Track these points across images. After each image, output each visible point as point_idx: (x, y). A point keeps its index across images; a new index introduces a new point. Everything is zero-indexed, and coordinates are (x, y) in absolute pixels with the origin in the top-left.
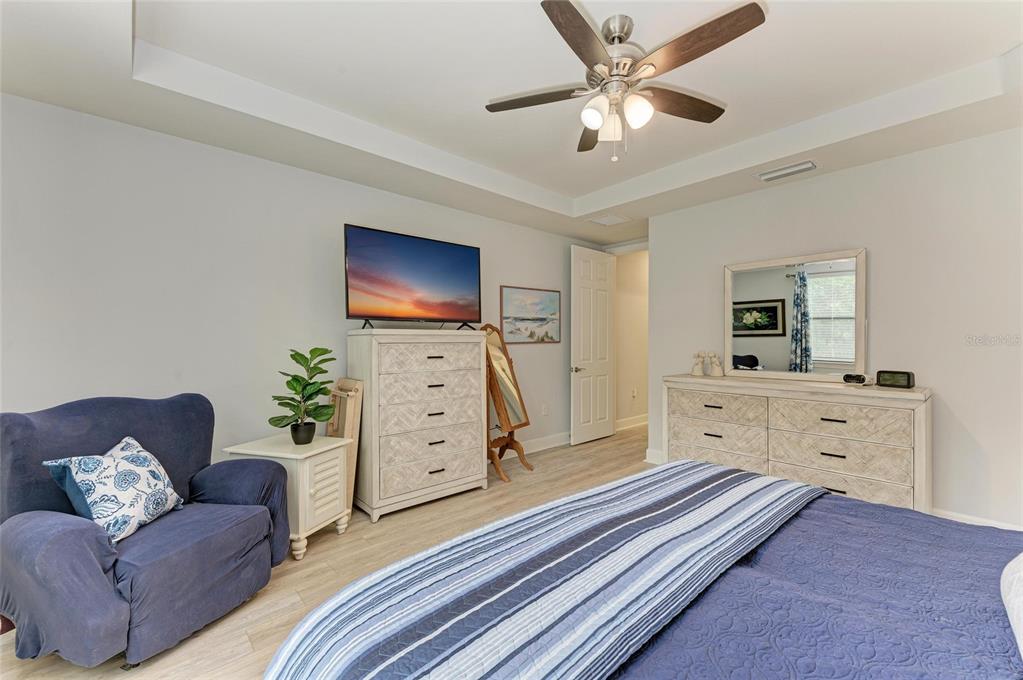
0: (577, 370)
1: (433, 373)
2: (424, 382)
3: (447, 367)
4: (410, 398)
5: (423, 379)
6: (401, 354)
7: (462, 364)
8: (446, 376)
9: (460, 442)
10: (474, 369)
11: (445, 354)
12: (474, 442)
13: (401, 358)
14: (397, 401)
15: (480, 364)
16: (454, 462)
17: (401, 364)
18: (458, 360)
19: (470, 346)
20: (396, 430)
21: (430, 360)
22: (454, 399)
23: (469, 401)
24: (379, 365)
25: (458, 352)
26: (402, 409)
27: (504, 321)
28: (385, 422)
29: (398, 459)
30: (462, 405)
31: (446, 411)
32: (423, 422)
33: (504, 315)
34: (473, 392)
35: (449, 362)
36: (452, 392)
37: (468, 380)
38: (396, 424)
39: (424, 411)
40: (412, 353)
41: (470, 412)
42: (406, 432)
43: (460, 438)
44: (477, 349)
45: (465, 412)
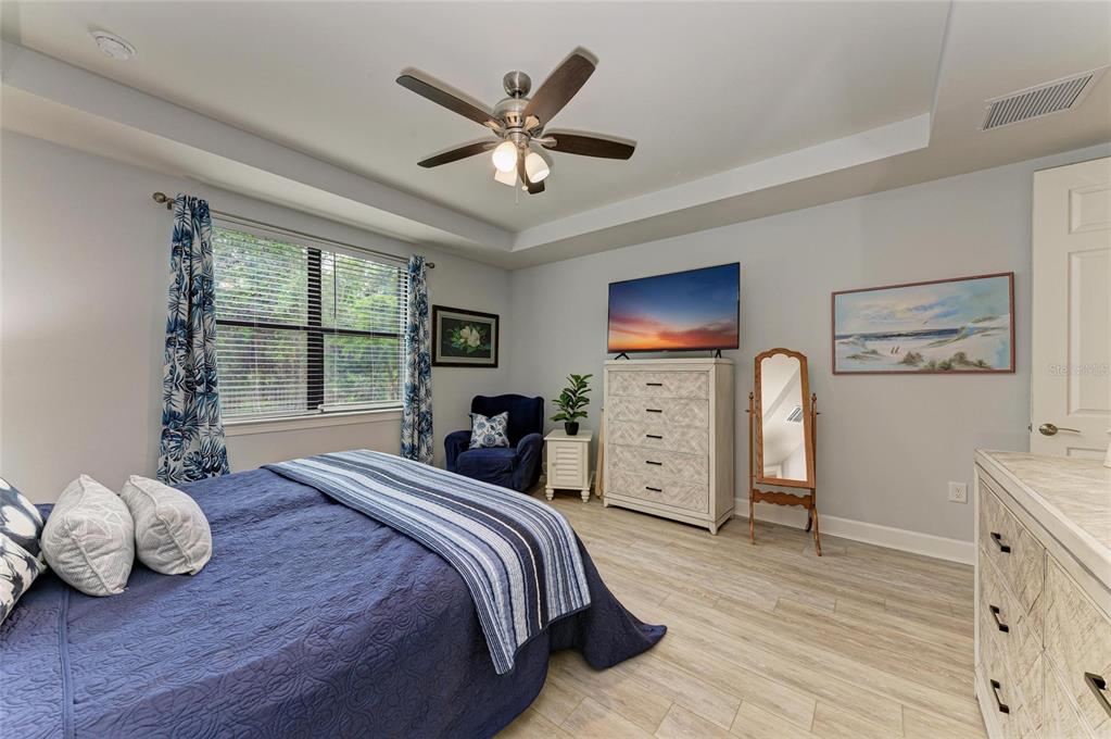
0: (1050, 430)
1: (652, 399)
2: (644, 406)
3: (666, 394)
4: (631, 417)
5: (644, 403)
6: (626, 380)
7: (684, 393)
8: (666, 403)
9: (680, 471)
10: (699, 399)
11: (665, 382)
12: (696, 477)
13: (625, 383)
14: (621, 418)
15: (707, 393)
16: (673, 489)
17: (625, 389)
18: (679, 388)
19: (695, 375)
20: (620, 441)
21: (649, 387)
22: (675, 427)
23: (692, 433)
24: (609, 388)
25: (680, 380)
26: (625, 426)
27: (837, 342)
28: (612, 432)
29: (621, 465)
30: (683, 434)
31: (666, 436)
32: (643, 441)
33: (837, 334)
34: (698, 423)
35: (669, 389)
36: (672, 419)
37: (692, 410)
38: (621, 437)
39: (644, 432)
40: (634, 379)
41: (694, 444)
42: (628, 446)
43: (680, 467)
44: (703, 378)
45: (687, 442)
